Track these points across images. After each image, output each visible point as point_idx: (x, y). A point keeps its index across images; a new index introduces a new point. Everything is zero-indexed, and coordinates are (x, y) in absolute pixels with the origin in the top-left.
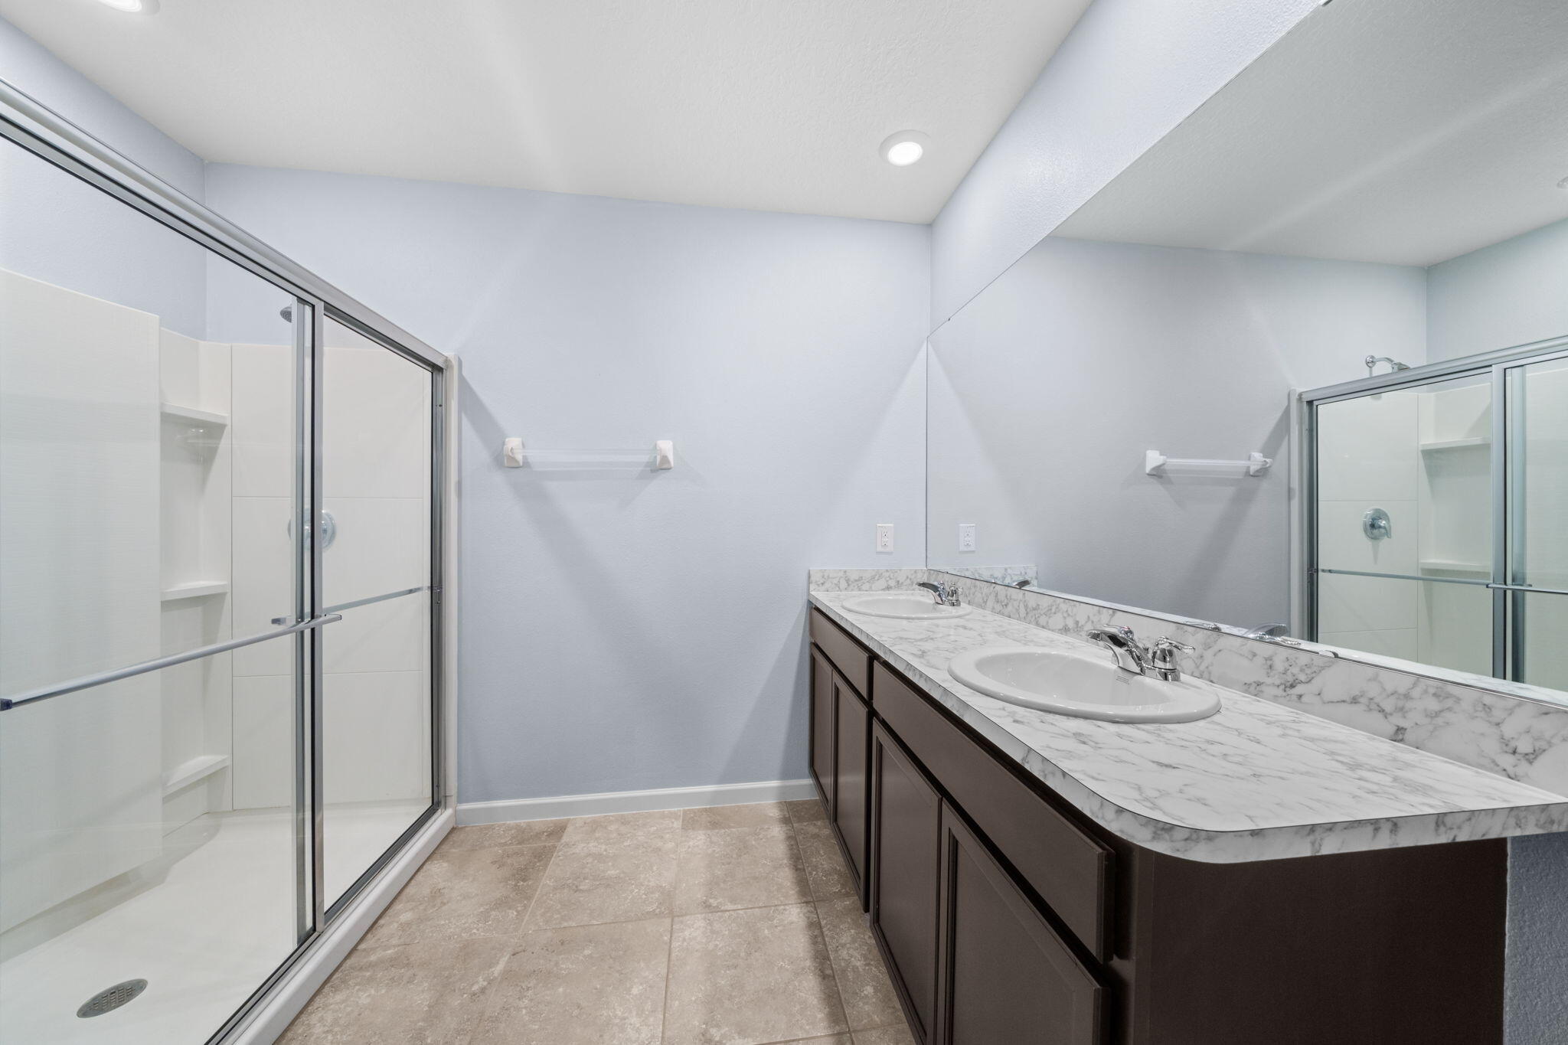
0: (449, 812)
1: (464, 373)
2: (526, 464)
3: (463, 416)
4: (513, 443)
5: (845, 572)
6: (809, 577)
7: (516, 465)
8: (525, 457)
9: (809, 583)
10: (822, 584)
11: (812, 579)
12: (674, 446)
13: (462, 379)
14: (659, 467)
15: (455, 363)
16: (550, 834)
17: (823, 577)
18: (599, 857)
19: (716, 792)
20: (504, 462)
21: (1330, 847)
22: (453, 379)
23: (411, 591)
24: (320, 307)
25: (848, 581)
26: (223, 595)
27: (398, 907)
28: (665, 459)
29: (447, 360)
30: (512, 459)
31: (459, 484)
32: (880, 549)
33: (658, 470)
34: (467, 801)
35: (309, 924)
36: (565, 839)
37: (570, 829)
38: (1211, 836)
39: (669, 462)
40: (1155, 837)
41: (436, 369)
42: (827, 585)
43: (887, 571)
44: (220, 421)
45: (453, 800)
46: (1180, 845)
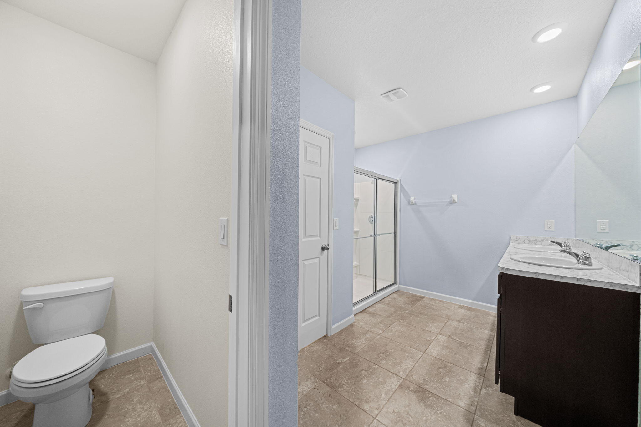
0: (397, 286)
1: (401, 183)
2: (415, 203)
3: (401, 193)
4: (412, 198)
5: (528, 237)
6: (510, 238)
7: (413, 204)
8: (415, 202)
9: (510, 240)
10: (516, 241)
11: (511, 238)
12: (457, 196)
13: (401, 184)
14: (453, 202)
15: (399, 181)
16: (420, 298)
17: (517, 238)
18: (432, 305)
19: (471, 303)
20: (410, 203)
21: (540, 277)
22: (399, 185)
23: (390, 233)
24: (377, 178)
25: (529, 241)
26: (358, 232)
27: (388, 298)
28: (454, 200)
29: (398, 181)
30: (412, 203)
31: (400, 209)
32: (546, 229)
33: (452, 203)
34: (401, 285)
35: (375, 291)
36: (424, 299)
37: (425, 298)
38: (509, 270)
39: (455, 201)
40: (502, 270)
41: (395, 183)
42: (518, 241)
43: (550, 238)
44: (358, 198)
45: (398, 283)
46: (505, 271)
